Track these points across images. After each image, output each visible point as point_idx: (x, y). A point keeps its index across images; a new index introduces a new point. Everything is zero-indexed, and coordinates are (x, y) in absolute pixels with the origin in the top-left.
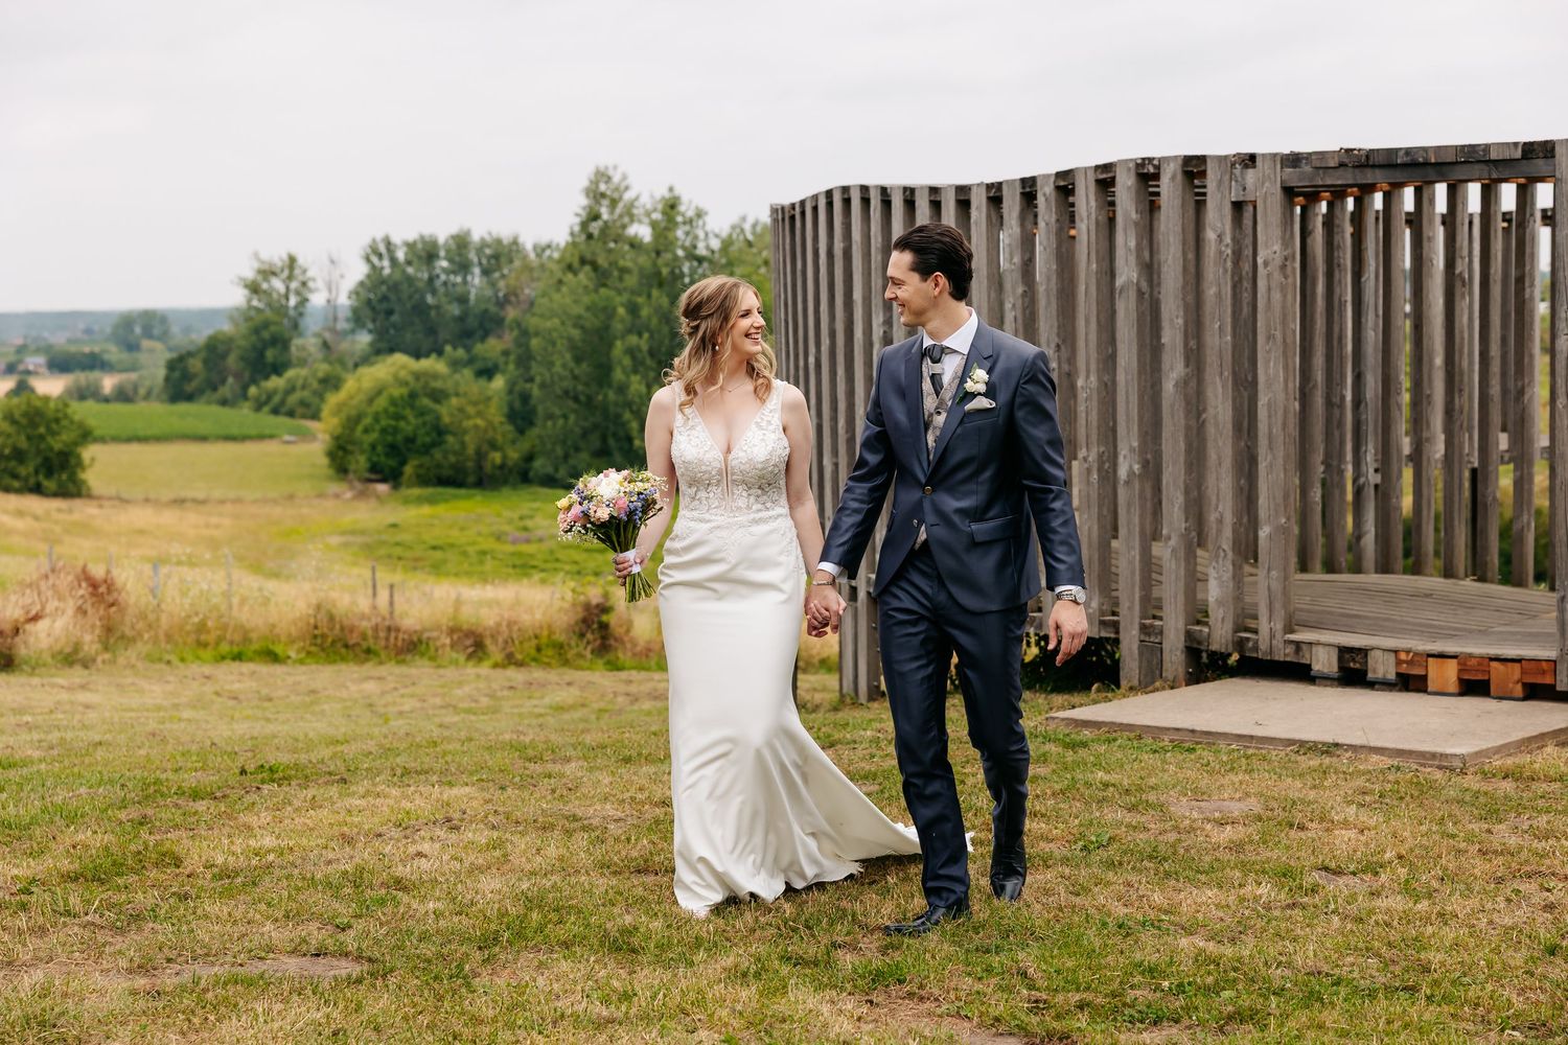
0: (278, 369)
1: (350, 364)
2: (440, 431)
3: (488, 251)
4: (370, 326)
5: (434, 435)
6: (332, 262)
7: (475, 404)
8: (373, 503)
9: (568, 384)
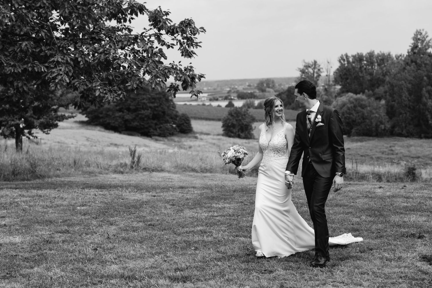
1: (334, 95)
2: (364, 118)
3: (380, 58)
4: (341, 83)
5: (362, 119)
6: (328, 63)
7: (375, 109)
9: (407, 103)
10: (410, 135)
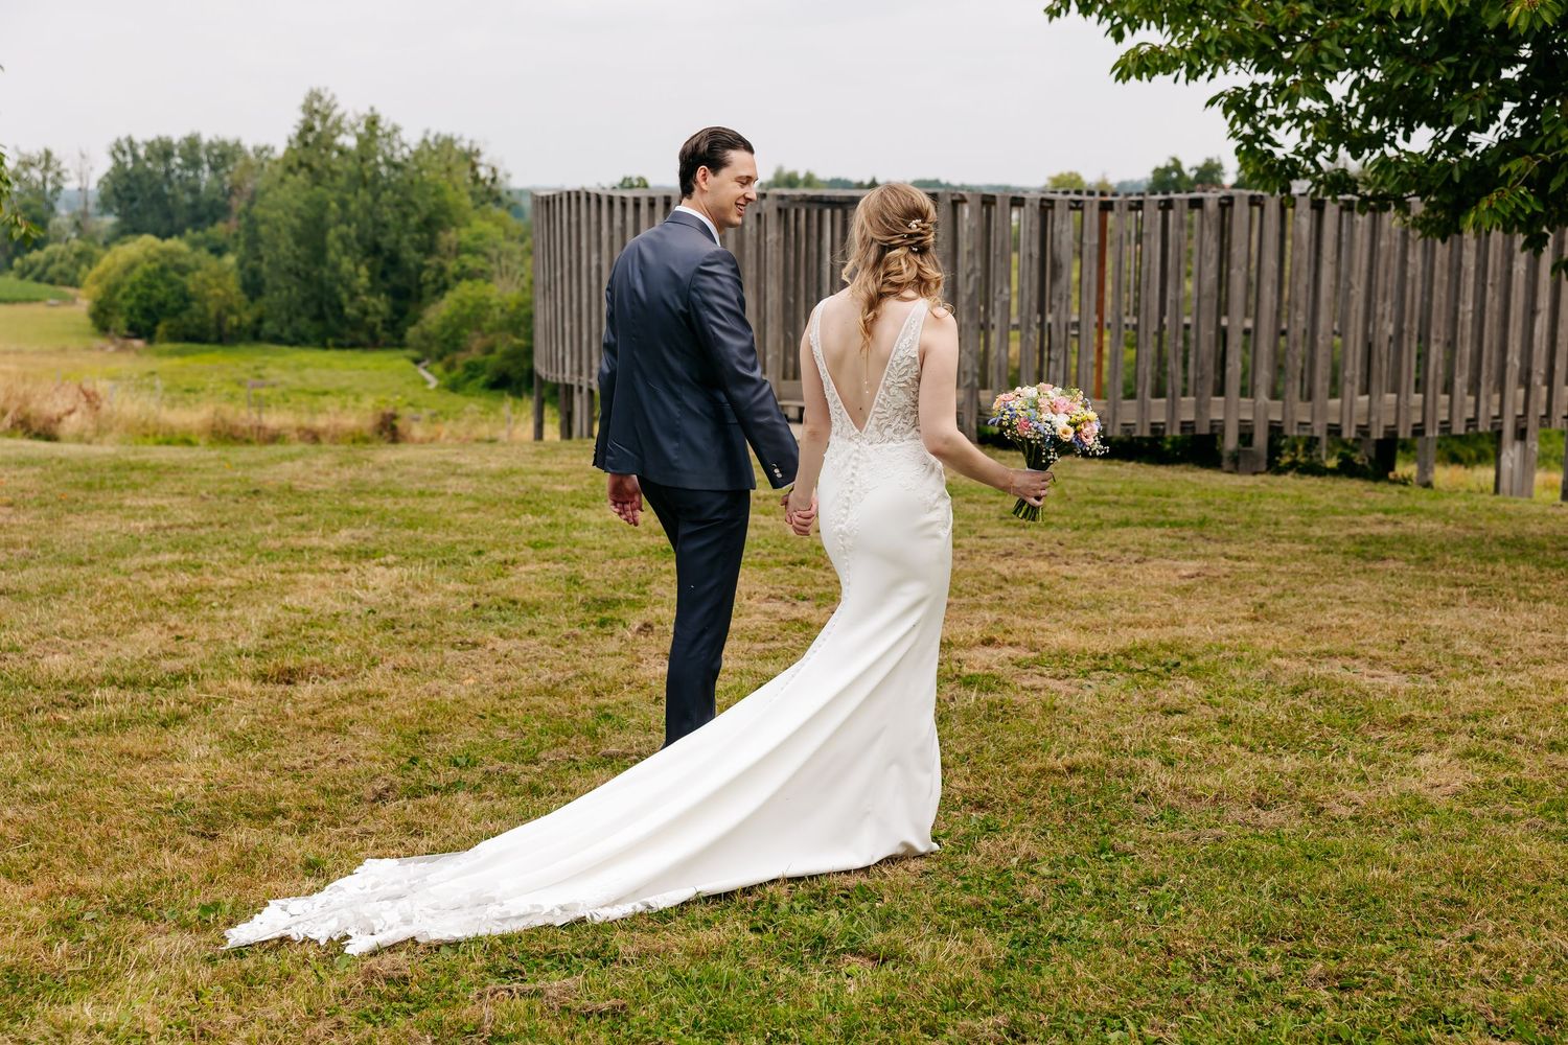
0: (39, 244)
1: (100, 241)
2: (186, 299)
3: (216, 152)
4: (116, 210)
5: (182, 301)
6: (83, 156)
7: (216, 277)
8: (132, 355)
9: (290, 262)
10: (299, 340)
